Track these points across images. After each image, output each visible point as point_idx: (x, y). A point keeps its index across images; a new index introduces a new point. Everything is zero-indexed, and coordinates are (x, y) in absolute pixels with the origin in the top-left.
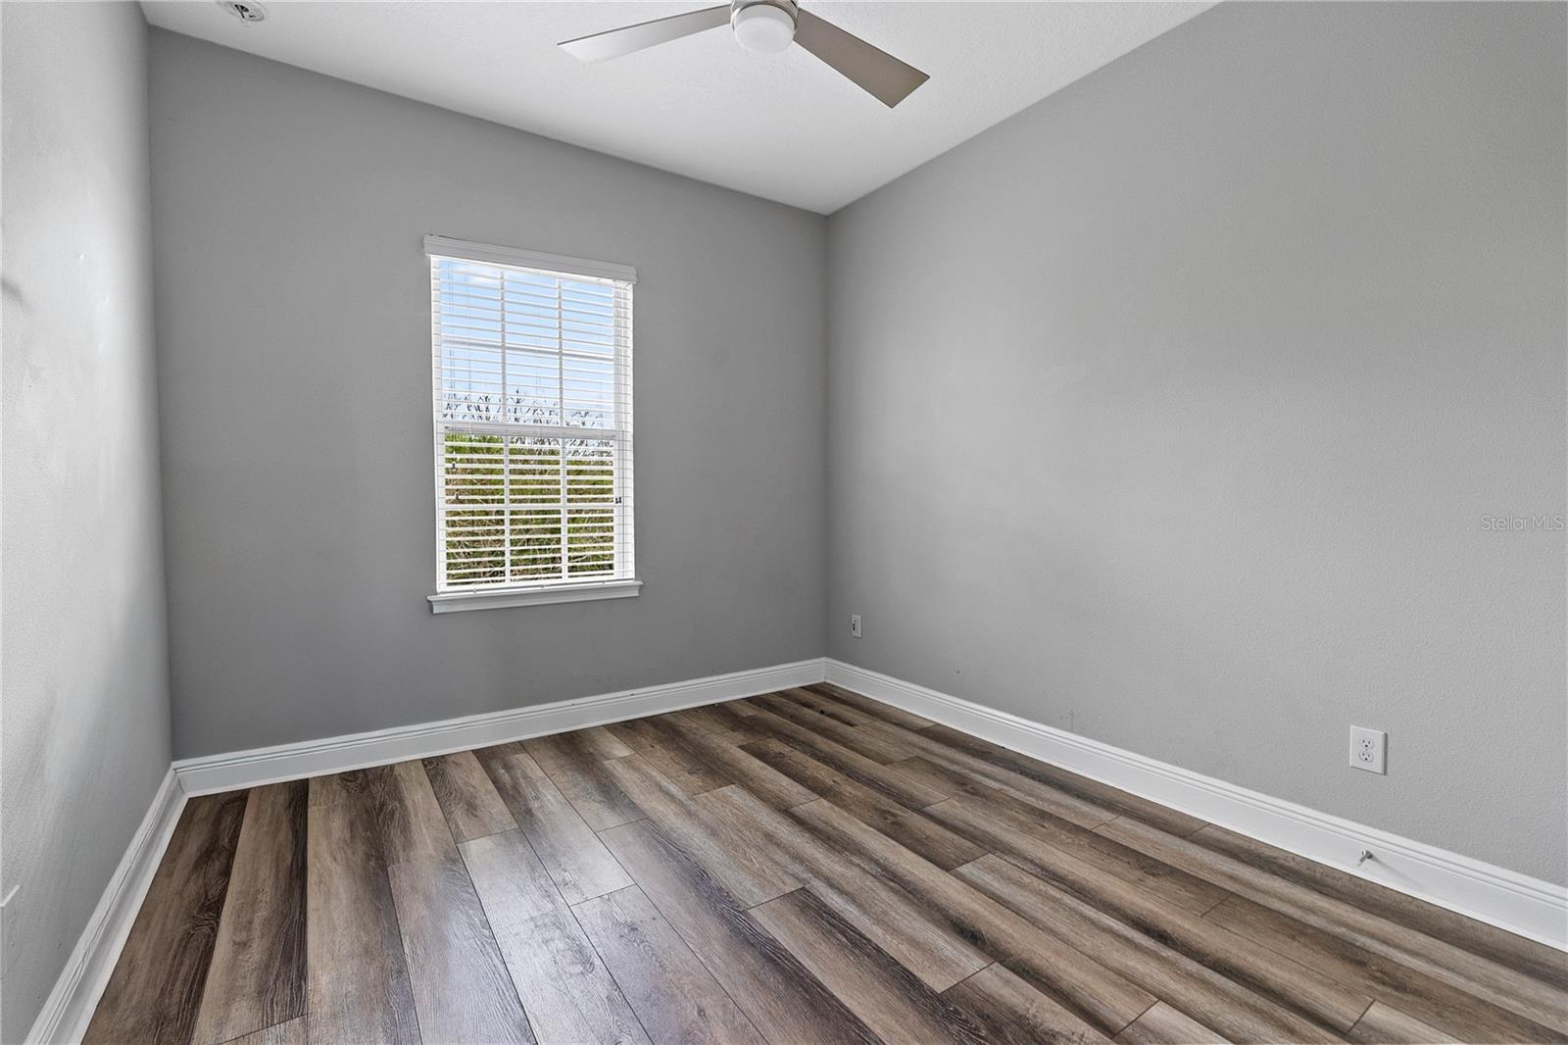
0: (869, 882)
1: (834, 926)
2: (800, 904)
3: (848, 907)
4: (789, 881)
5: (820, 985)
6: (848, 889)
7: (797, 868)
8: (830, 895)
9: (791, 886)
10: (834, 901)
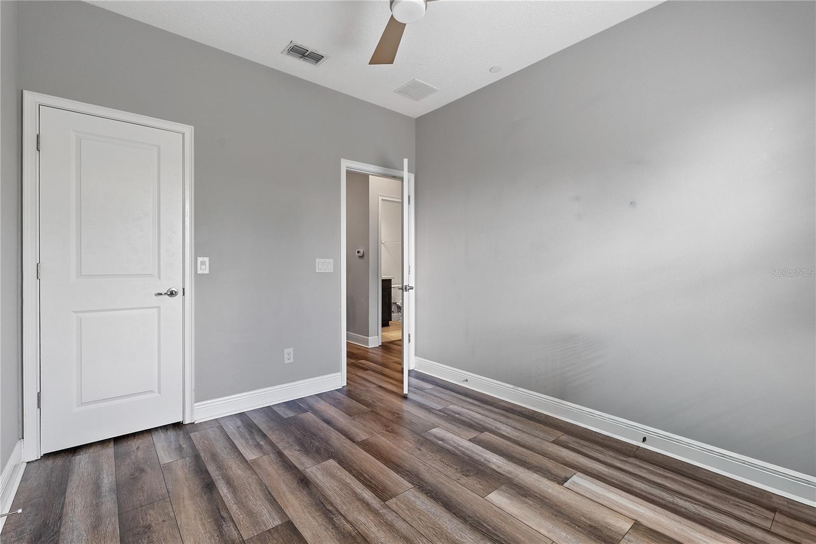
0: (343, 509)
1: (370, 481)
2: (386, 491)
3: (360, 491)
4: (394, 507)
5: (378, 459)
6: (358, 503)
7: (390, 517)
8: (369, 498)
9: (391, 502)
10: (367, 495)
